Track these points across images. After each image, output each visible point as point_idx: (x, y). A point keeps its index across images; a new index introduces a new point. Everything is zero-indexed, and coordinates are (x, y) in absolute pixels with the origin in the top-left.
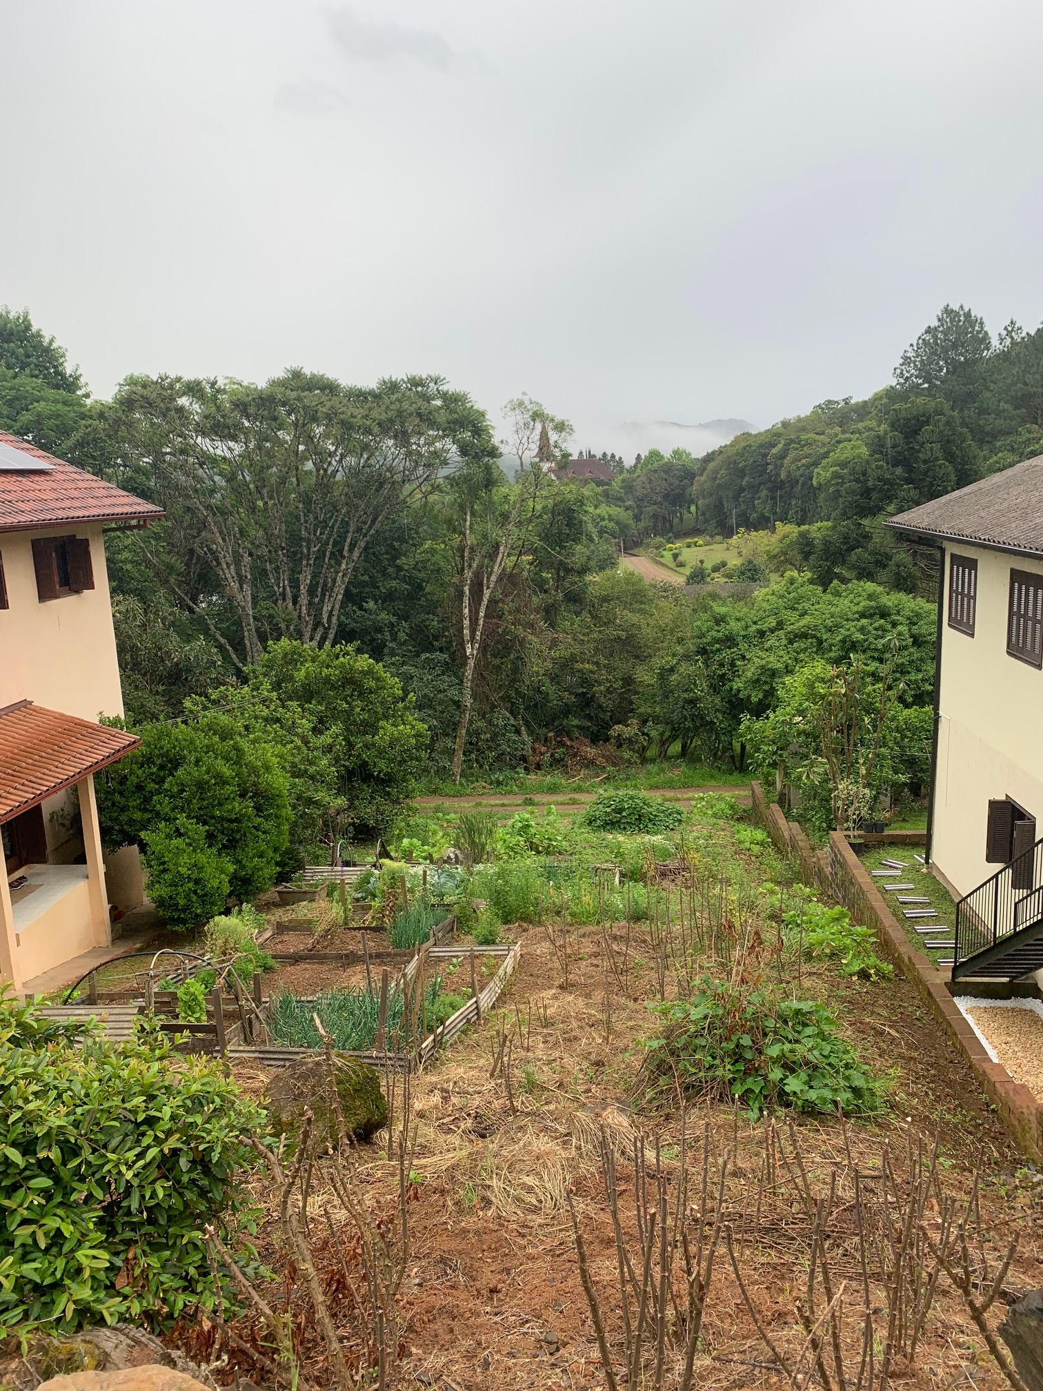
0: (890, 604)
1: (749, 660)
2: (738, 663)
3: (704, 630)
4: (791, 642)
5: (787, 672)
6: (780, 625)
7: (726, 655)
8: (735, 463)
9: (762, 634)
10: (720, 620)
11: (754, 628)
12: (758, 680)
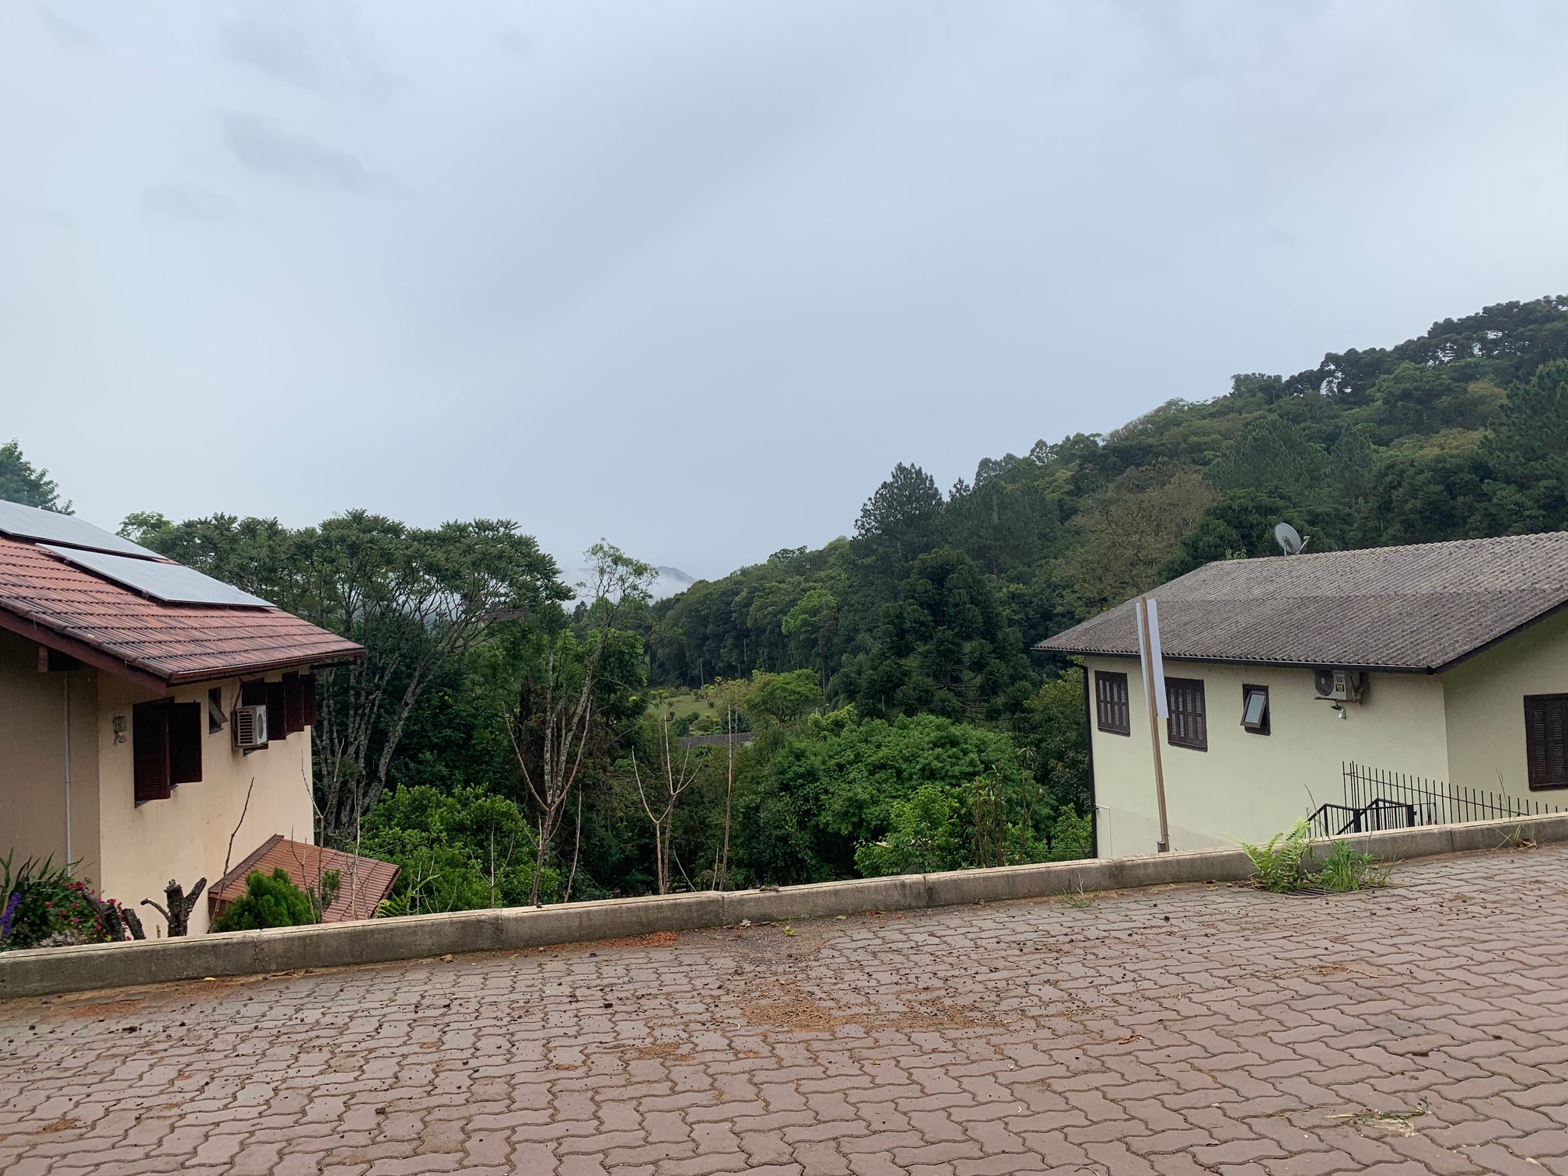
0: (958, 733)
1: (832, 793)
2: (823, 797)
3: (786, 765)
4: (872, 773)
5: (873, 803)
6: (858, 757)
7: (809, 789)
8: (697, 610)
9: (841, 767)
10: (799, 756)
11: (834, 761)
12: (846, 813)
